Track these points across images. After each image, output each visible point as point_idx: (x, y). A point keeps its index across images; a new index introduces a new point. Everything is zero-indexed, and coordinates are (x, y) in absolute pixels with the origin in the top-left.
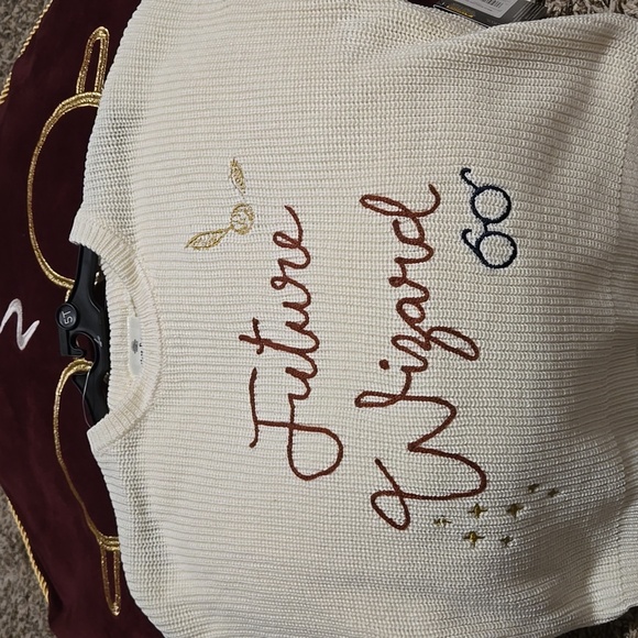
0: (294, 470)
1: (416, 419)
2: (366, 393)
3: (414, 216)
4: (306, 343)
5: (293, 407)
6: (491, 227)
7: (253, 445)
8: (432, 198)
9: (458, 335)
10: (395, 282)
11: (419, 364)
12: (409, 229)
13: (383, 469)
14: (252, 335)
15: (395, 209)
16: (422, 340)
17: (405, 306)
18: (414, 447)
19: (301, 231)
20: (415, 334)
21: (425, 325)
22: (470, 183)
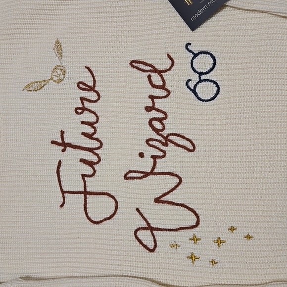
0: (89, 218)
1: (159, 185)
2: (130, 172)
3: (160, 72)
4: (94, 144)
5: (85, 182)
6: (203, 77)
7: (62, 206)
8: (170, 62)
9: (183, 137)
10: (148, 109)
11: (161, 154)
12: (157, 80)
13: (141, 214)
14: (60, 141)
15: (149, 68)
16: (163, 141)
17: (154, 122)
18: (158, 200)
19: (95, 81)
20: (160, 138)
21: (165, 133)
22: (190, 51)
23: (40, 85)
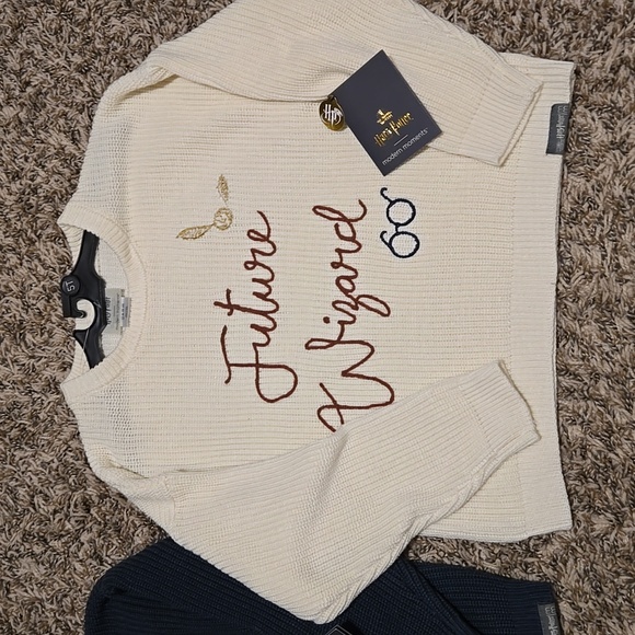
0: (262, 396)
1: (348, 355)
2: (313, 340)
3: (349, 222)
4: (268, 306)
5: (257, 352)
6: (400, 229)
7: (227, 382)
8: (362, 209)
9: (376, 299)
10: (335, 265)
11: (351, 319)
12: (345, 229)
13: (325, 390)
14: (225, 302)
15: (337, 216)
16: (353, 303)
17: (342, 281)
18: (345, 374)
19: (269, 229)
20: (349, 300)
21: (355, 294)
22: (386, 198)
23: (200, 233)
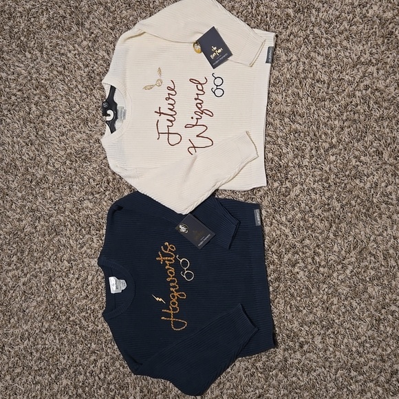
0: (169, 143)
1: (199, 130)
2: (187, 125)
3: (201, 84)
4: (173, 113)
5: (168, 129)
6: (218, 87)
7: (158, 139)
8: (206, 80)
9: (209, 111)
10: (196, 99)
11: (200, 117)
12: (200, 87)
13: (191, 142)
14: (159, 112)
15: (197, 82)
17: (198, 105)
18: (198, 136)
19: (174, 87)
20: (200, 111)
21: (202, 109)
22: (214, 77)
23: (151, 87)
